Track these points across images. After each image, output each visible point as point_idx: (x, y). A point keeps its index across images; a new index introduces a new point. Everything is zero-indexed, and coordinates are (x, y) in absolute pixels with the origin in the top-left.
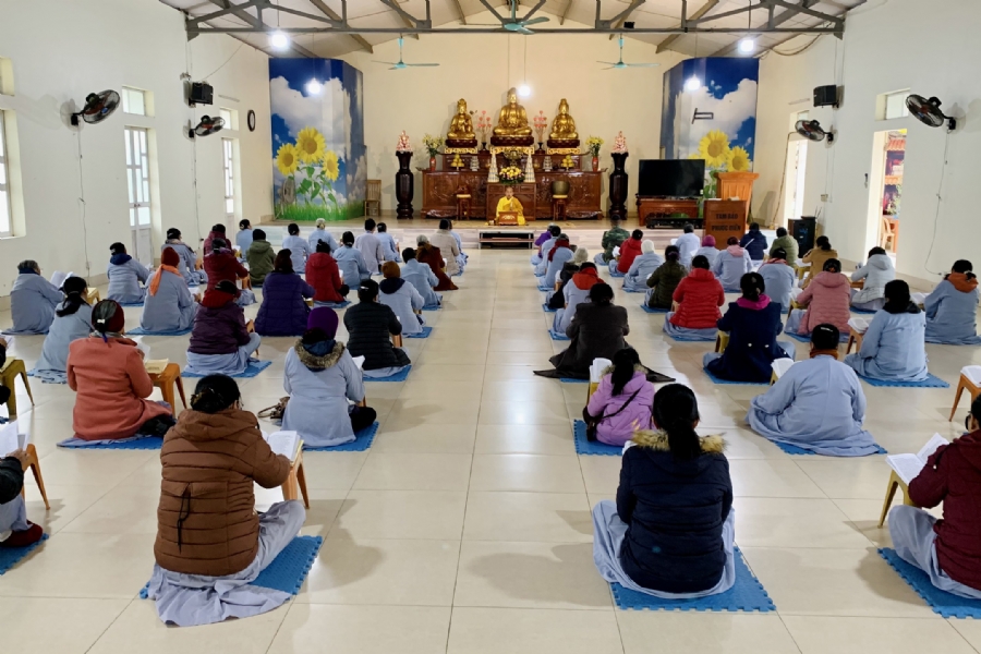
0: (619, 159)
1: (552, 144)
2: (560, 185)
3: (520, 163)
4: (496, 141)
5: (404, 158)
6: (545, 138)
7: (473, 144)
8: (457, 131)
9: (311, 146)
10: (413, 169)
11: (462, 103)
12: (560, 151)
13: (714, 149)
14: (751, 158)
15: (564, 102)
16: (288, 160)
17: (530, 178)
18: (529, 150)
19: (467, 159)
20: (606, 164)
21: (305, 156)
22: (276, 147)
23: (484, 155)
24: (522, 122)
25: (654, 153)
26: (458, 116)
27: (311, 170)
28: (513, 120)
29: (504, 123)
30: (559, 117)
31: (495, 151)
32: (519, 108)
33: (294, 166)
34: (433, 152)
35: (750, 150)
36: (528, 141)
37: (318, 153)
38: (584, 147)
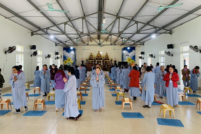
0: (115, 62)
1: (105, 59)
2: (106, 66)
3: (100, 62)
4: (97, 59)
5: (83, 62)
6: (104, 58)
7: (93, 59)
8: (91, 58)
9: (69, 60)
10: (84, 63)
11: (91, 53)
12: (106, 60)
13: (129, 60)
14: (135, 61)
15: (107, 53)
16: (66, 62)
17: (102, 64)
18: (102, 60)
19: (92, 62)
20: (113, 62)
21: (68, 62)
22: (64, 60)
23: (95, 61)
24: (100, 56)
25: (121, 61)
26: (91, 55)
27: (69, 64)
28: (99, 56)
29: (98, 56)
30: (106, 55)
31: (96, 61)
32: (100, 54)
33: (66, 63)
34: (87, 61)
35: (135, 60)
36: (101, 59)
37: (70, 61)
38: (110, 60)
